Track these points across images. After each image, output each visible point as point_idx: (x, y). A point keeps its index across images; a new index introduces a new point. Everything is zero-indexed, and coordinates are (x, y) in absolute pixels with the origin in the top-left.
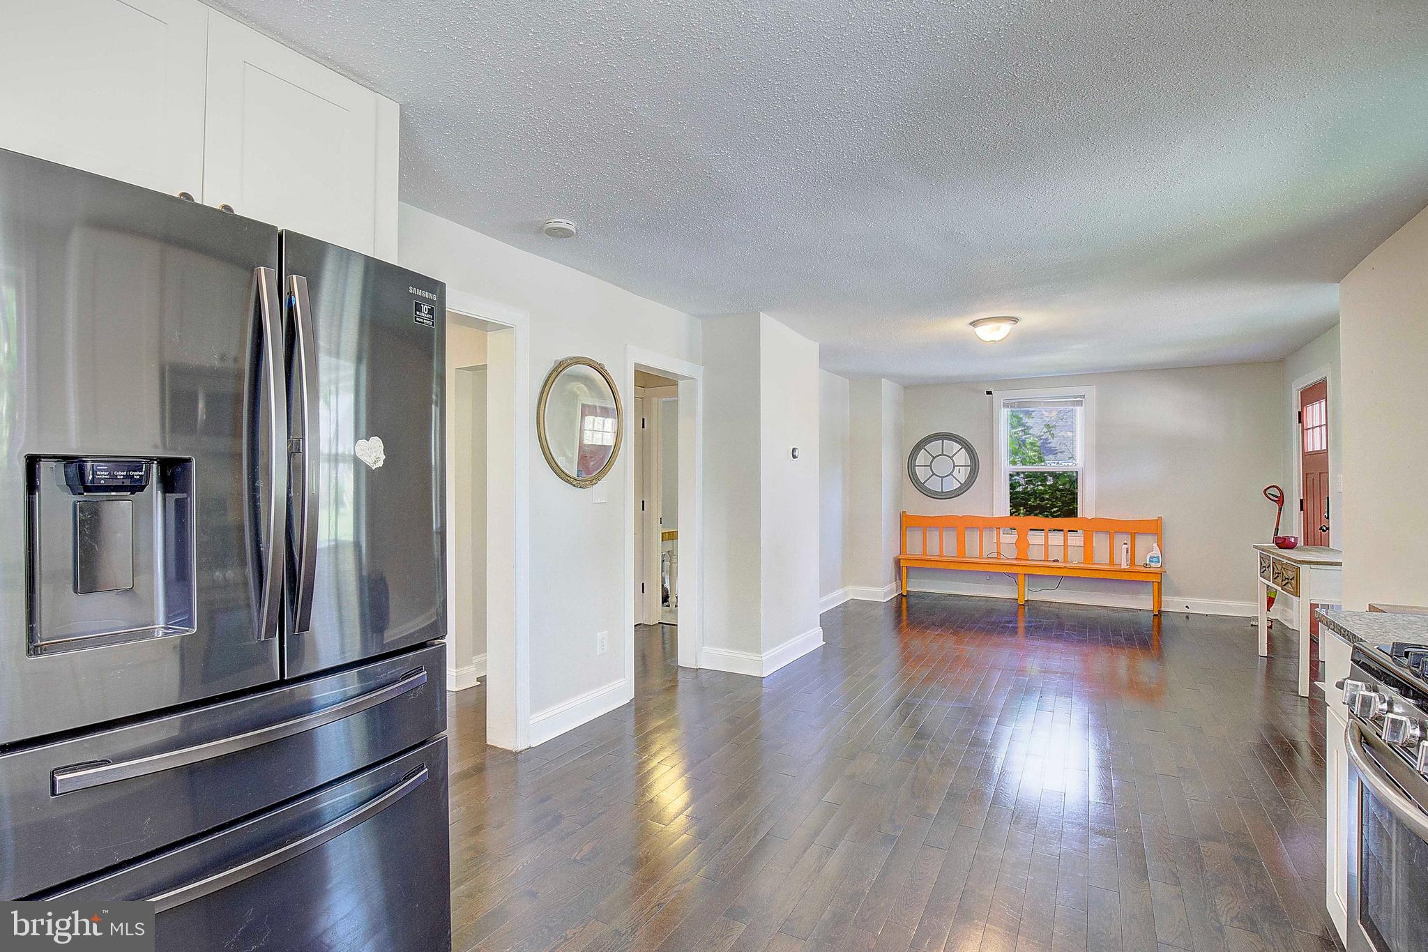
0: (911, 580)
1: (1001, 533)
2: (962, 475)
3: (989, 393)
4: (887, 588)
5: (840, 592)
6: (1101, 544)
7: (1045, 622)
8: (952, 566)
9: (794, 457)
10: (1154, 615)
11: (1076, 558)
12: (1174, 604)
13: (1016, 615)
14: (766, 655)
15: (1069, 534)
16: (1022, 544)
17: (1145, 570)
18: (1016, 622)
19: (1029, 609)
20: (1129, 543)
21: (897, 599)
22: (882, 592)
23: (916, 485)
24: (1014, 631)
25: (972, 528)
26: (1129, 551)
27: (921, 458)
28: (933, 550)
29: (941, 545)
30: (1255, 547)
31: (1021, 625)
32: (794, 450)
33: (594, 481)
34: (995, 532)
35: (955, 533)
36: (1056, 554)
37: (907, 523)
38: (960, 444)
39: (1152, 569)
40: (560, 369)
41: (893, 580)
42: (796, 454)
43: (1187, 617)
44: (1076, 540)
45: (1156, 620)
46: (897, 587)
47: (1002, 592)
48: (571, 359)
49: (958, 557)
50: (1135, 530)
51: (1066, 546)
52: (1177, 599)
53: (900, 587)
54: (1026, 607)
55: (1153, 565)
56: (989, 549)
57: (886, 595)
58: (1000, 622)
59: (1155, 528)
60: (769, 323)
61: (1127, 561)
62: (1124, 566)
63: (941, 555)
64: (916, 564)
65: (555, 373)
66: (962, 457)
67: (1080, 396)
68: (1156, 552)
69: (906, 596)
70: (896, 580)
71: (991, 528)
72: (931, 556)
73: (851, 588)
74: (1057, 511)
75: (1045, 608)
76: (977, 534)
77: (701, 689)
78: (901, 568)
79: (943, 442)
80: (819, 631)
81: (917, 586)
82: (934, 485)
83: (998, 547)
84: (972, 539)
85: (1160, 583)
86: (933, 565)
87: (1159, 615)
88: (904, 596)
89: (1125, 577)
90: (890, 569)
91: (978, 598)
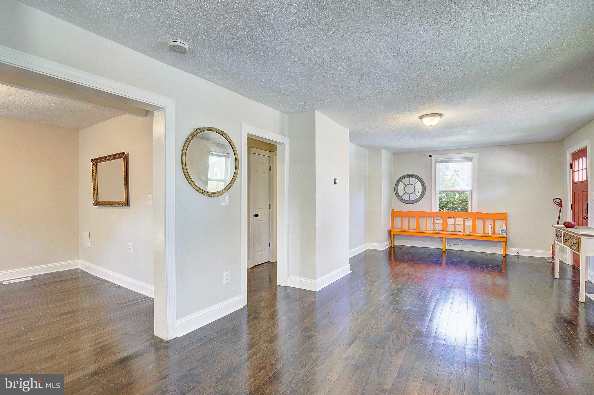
0: (396, 240)
1: (435, 219)
2: (418, 193)
3: (430, 156)
4: (385, 244)
5: (363, 245)
6: (480, 224)
7: (455, 260)
8: (413, 234)
9: (335, 183)
10: (503, 257)
11: (468, 230)
12: (512, 251)
13: (442, 256)
14: (318, 280)
15: (466, 220)
16: (445, 224)
17: (499, 236)
18: (442, 260)
19: (447, 254)
20: (492, 224)
21: (389, 249)
22: (382, 245)
23: (398, 197)
24: (441, 264)
25: (422, 217)
26: (492, 228)
27: (401, 185)
28: (405, 226)
29: (409, 224)
30: (553, 226)
31: (444, 262)
32: (335, 180)
33: (220, 194)
34: (433, 219)
35: (415, 219)
36: (459, 228)
37: (394, 214)
38: (417, 179)
39: (503, 236)
40: (196, 133)
41: (388, 240)
42: (336, 181)
43: (518, 258)
44: (469, 222)
45: (504, 259)
46: (389, 243)
47: (436, 245)
48: (204, 128)
49: (417, 230)
50: (494, 218)
51: (464, 225)
52: (513, 249)
53: (390, 243)
54: (446, 253)
55: (503, 234)
56: (430, 226)
57: (384, 247)
58: (434, 260)
59: (504, 217)
60: (320, 116)
61: (491, 232)
62: (490, 234)
63: (409, 229)
64: (398, 233)
65: (194, 135)
66: (419, 185)
67: (471, 158)
68: (504, 228)
69: (393, 247)
70: (389, 240)
71: (431, 217)
72: (404, 229)
73: (368, 244)
74: (460, 209)
75: (454, 253)
76: (424, 220)
77: (288, 297)
78: (391, 235)
79: (410, 178)
80: (349, 266)
81: (399, 242)
82: (406, 197)
83: (434, 225)
84: (422, 221)
85: (506, 242)
86: (405, 233)
87: (505, 257)
88: (392, 247)
89: (491, 239)
90: (386, 235)
91: (425, 248)
